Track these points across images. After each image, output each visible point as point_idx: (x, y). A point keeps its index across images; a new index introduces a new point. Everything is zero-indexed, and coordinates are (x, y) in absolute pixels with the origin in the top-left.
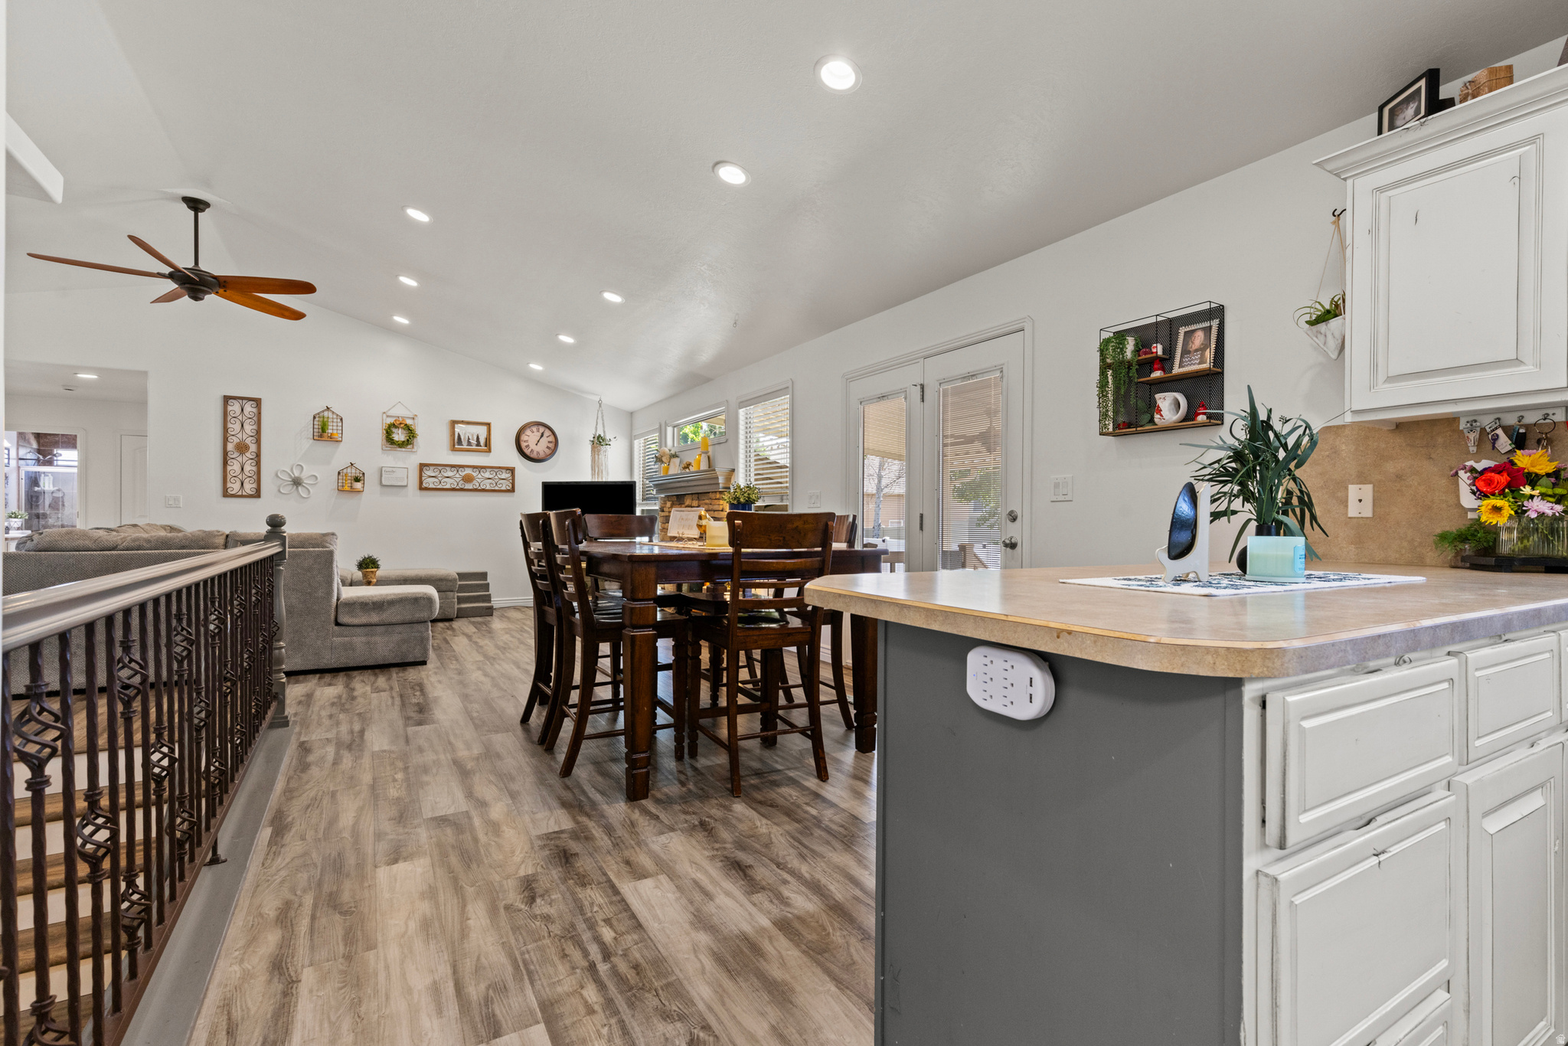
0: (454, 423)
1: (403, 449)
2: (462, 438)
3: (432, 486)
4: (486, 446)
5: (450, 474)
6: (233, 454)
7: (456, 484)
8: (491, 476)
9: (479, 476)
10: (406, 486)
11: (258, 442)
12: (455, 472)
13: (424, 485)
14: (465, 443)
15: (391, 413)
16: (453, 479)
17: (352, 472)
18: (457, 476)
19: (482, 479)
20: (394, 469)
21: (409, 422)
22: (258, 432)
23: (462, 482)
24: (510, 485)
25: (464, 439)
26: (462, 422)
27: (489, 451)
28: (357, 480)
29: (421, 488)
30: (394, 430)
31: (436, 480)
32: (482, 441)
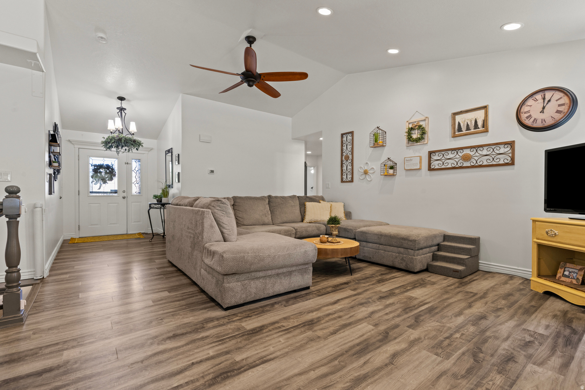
0: (455, 114)
1: (418, 144)
2: (462, 125)
3: (437, 167)
4: (483, 127)
5: (451, 156)
6: (345, 162)
7: (455, 163)
8: (488, 153)
9: (477, 154)
10: (419, 169)
11: (352, 154)
12: (456, 153)
13: (432, 167)
14: (464, 128)
15: (412, 121)
16: (454, 159)
17: (390, 164)
18: (457, 156)
19: (477, 157)
20: (411, 158)
21: (421, 123)
22: (352, 148)
23: (461, 161)
24: (509, 159)
25: (464, 125)
26: (461, 113)
27: (487, 131)
28: (392, 168)
29: (430, 169)
30: (413, 132)
31: (441, 162)
32: (480, 124)
